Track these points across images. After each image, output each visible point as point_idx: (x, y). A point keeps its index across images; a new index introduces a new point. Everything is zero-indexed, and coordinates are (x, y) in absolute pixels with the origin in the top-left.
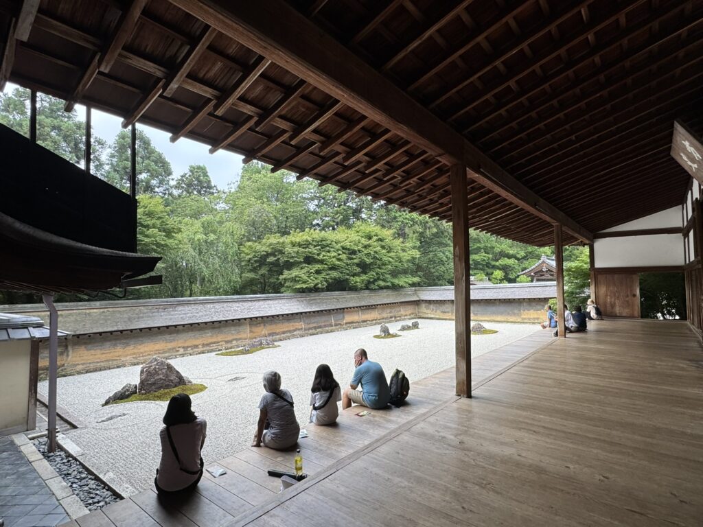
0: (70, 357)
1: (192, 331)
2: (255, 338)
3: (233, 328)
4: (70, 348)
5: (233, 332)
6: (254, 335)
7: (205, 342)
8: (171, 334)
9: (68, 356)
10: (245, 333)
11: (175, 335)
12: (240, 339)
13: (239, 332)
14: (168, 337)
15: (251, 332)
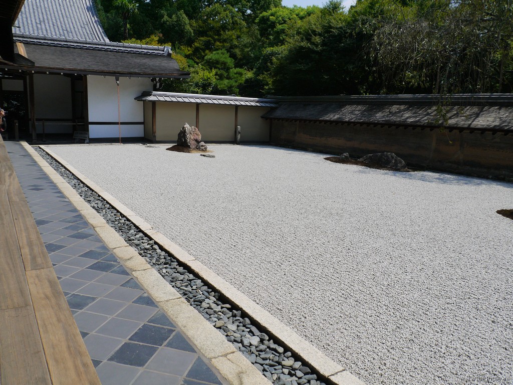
4: (297, 130)
9: (296, 135)
10: (427, 150)
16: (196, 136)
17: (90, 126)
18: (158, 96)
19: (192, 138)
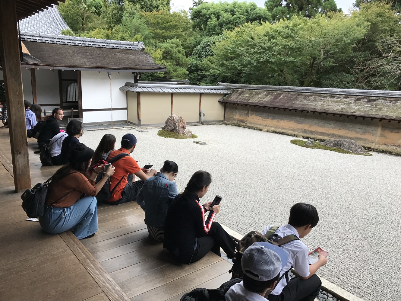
0: (249, 117)
1: (317, 119)
2: (386, 145)
3: (358, 126)
4: (250, 112)
5: (358, 130)
6: (385, 141)
7: (327, 132)
8: (301, 117)
9: (248, 116)
10: (373, 135)
11: (303, 119)
12: (365, 140)
13: (365, 132)
14: (298, 119)
15: (382, 135)
16: (183, 123)
17: (83, 113)
18: (142, 87)
19: (180, 126)
